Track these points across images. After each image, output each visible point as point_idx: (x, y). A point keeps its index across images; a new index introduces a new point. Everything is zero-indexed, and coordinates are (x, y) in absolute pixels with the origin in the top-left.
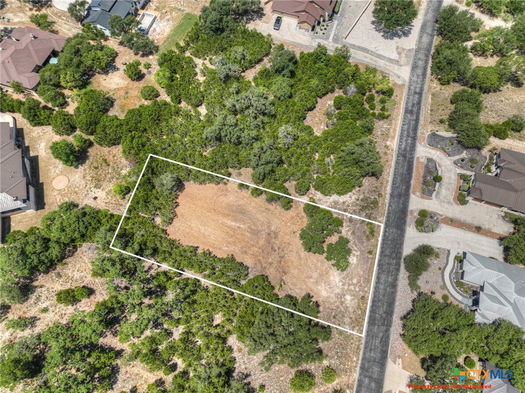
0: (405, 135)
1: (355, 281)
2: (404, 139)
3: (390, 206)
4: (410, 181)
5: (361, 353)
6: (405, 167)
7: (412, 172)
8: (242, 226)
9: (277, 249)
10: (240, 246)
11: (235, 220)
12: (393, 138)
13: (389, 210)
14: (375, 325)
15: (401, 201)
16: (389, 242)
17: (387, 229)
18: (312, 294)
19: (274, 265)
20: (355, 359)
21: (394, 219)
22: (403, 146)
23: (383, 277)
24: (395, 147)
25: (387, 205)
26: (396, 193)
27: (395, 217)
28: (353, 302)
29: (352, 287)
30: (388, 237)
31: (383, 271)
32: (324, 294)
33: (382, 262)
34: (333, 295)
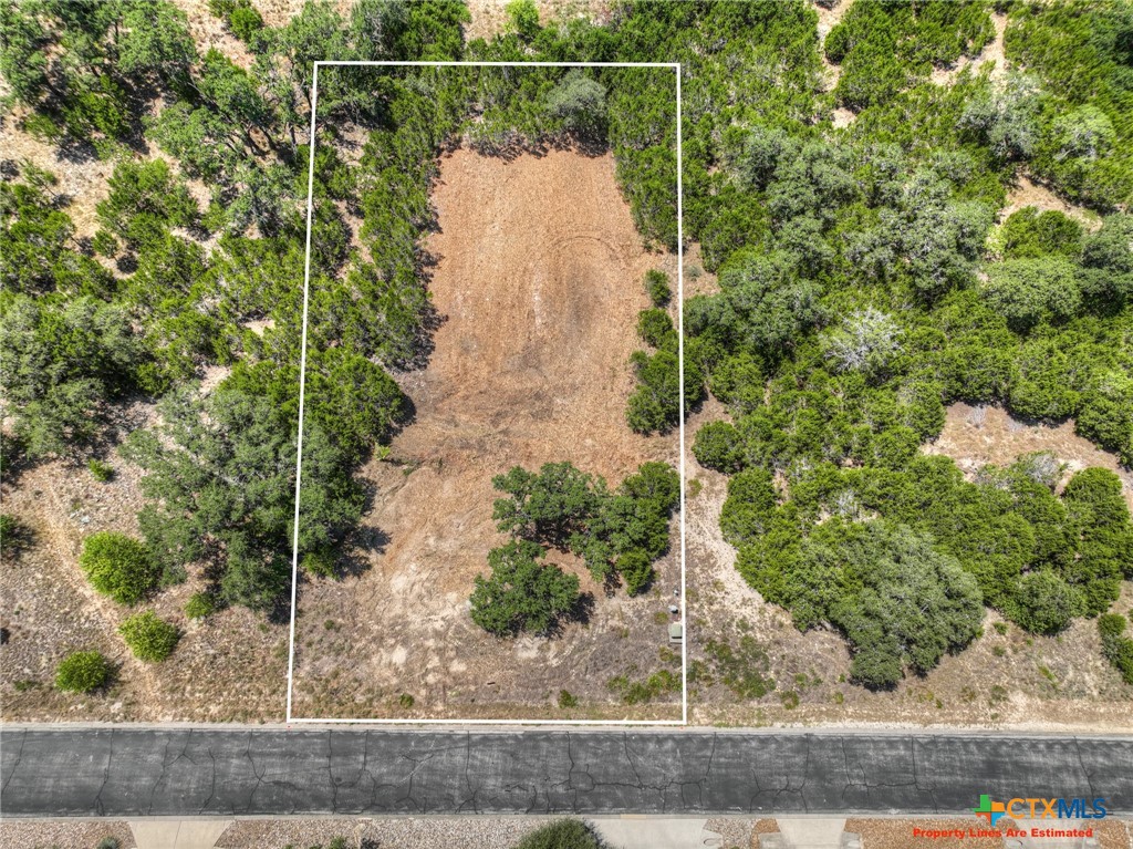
0: (1088, 759)
1: (457, 667)
2: (1071, 760)
3: (764, 741)
4: (895, 805)
5: (235, 726)
6: (945, 779)
7: (935, 807)
8: (538, 321)
9: (502, 426)
10: (477, 332)
11: (549, 300)
12: (1053, 714)
13: (746, 739)
14: (329, 757)
15: (797, 781)
16: (622, 760)
17: (669, 745)
18: (389, 548)
19: (451, 431)
20: (214, 709)
21: (719, 765)
22: (1036, 759)
23: (492, 758)
24: (1013, 726)
25: (763, 731)
26: (824, 756)
27: (727, 766)
28: (388, 673)
29: (435, 661)
30: (642, 752)
31: (513, 755)
32: (399, 583)
33: (545, 745)
34: (397, 609)
